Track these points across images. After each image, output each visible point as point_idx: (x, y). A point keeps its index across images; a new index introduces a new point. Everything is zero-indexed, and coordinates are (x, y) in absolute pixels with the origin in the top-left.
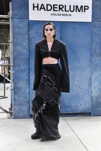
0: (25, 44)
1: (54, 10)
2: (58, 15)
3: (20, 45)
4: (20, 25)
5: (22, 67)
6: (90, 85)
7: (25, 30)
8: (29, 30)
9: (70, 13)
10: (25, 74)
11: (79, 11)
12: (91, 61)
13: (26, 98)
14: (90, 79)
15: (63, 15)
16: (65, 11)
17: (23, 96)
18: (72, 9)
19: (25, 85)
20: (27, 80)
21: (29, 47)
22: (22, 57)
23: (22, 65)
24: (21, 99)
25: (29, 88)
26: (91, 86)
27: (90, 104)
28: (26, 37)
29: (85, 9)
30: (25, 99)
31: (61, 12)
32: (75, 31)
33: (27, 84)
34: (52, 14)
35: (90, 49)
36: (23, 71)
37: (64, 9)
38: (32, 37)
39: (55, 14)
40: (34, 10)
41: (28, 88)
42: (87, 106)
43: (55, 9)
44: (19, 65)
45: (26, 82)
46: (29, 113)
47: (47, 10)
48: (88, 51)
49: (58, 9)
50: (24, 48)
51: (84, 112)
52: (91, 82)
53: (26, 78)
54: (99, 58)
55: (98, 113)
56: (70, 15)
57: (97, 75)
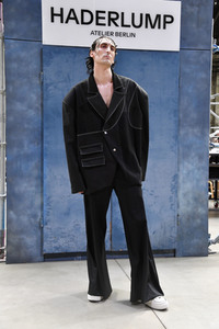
0: (34, 97)
1: (97, 24)
2: (107, 33)
3: (22, 100)
4: (23, 54)
5: (26, 148)
6: (175, 188)
7: (34, 66)
8: (42, 66)
9: (132, 29)
10: (34, 163)
11: (153, 27)
12: (176, 137)
13: (35, 216)
14: (176, 177)
15: (118, 34)
16: (123, 25)
17: (29, 212)
18: (137, 23)
19: (33, 188)
20: (37, 178)
21: (42, 105)
22: (26, 126)
23: (26, 143)
24: (25, 219)
25: (42, 196)
26: (177, 192)
27: (175, 230)
28: (37, 81)
29: (165, 22)
30: (32, 220)
31: (113, 28)
32: (142, 70)
33: (37, 186)
34: (92, 33)
35: (175, 111)
36: (28, 157)
37: (119, 22)
38: (48, 81)
39: (99, 33)
40: (52, 21)
41: (39, 196)
42: (168, 234)
43: (100, 21)
44: (21, 145)
45: (34, 183)
46: (42, 250)
47: (83, 23)
48: (172, 115)
49: (106, 21)
50: (30, 107)
51: (161, 248)
52: (177, 183)
53: (36, 173)
54: (195, 130)
55: (191, 250)
56: (133, 35)
57: (190, 167)
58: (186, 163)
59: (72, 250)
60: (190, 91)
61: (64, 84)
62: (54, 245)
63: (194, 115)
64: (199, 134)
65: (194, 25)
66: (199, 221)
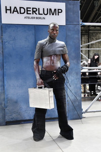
1: (27, 13)
2: (32, 18)
8: (2, 34)
9: (43, 16)
11: (53, 14)
13: (1, 104)
14: (66, 83)
15: (37, 18)
16: (39, 14)
18: (46, 13)
20: (1, 86)
21: (3, 52)
25: (4, 94)
26: (67, 90)
27: (67, 108)
29: (58, 12)
31: (34, 15)
33: (1, 90)
34: (25, 18)
37: (37, 12)
38: (5, 41)
39: (28, 18)
40: (6, 12)
43: (29, 12)
46: (5, 120)
47: (20, 13)
49: (31, 12)
53: (1, 83)
54: (74, 61)
55: (74, 117)
56: (44, 18)
57: (73, 78)
58: (71, 77)
59: (19, 119)
60: (71, 43)
61: (13, 42)
62: (11, 117)
63: (73, 54)
64: (76, 63)
65: (72, 14)
66: (77, 103)
